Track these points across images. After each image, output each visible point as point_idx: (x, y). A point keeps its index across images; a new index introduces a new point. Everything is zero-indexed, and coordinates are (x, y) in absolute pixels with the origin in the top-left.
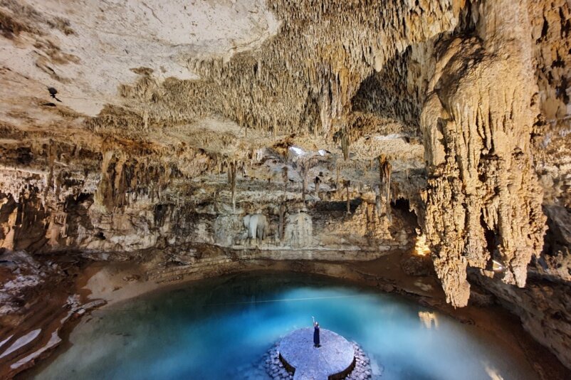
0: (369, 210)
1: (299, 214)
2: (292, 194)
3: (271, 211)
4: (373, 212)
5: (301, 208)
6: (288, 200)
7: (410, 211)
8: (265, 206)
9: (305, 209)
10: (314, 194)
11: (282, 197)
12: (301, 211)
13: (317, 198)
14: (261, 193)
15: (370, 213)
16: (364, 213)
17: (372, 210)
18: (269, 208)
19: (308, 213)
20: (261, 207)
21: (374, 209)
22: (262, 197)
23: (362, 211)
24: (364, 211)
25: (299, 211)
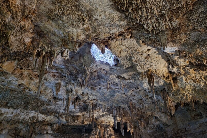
0: (101, 132)
1: (45, 135)
2: (43, 116)
3: (18, 132)
4: (104, 133)
5: (47, 130)
6: (37, 122)
7: (128, 131)
8: (13, 126)
9: (50, 132)
10: (62, 117)
11: (33, 117)
12: (47, 133)
13: (64, 121)
14: (15, 111)
15: (102, 134)
16: (98, 133)
17: (103, 132)
18: (16, 129)
19: (52, 135)
20: (9, 127)
21: (104, 131)
22: (14, 116)
23: (96, 133)
24: (98, 132)
25: (45, 132)
